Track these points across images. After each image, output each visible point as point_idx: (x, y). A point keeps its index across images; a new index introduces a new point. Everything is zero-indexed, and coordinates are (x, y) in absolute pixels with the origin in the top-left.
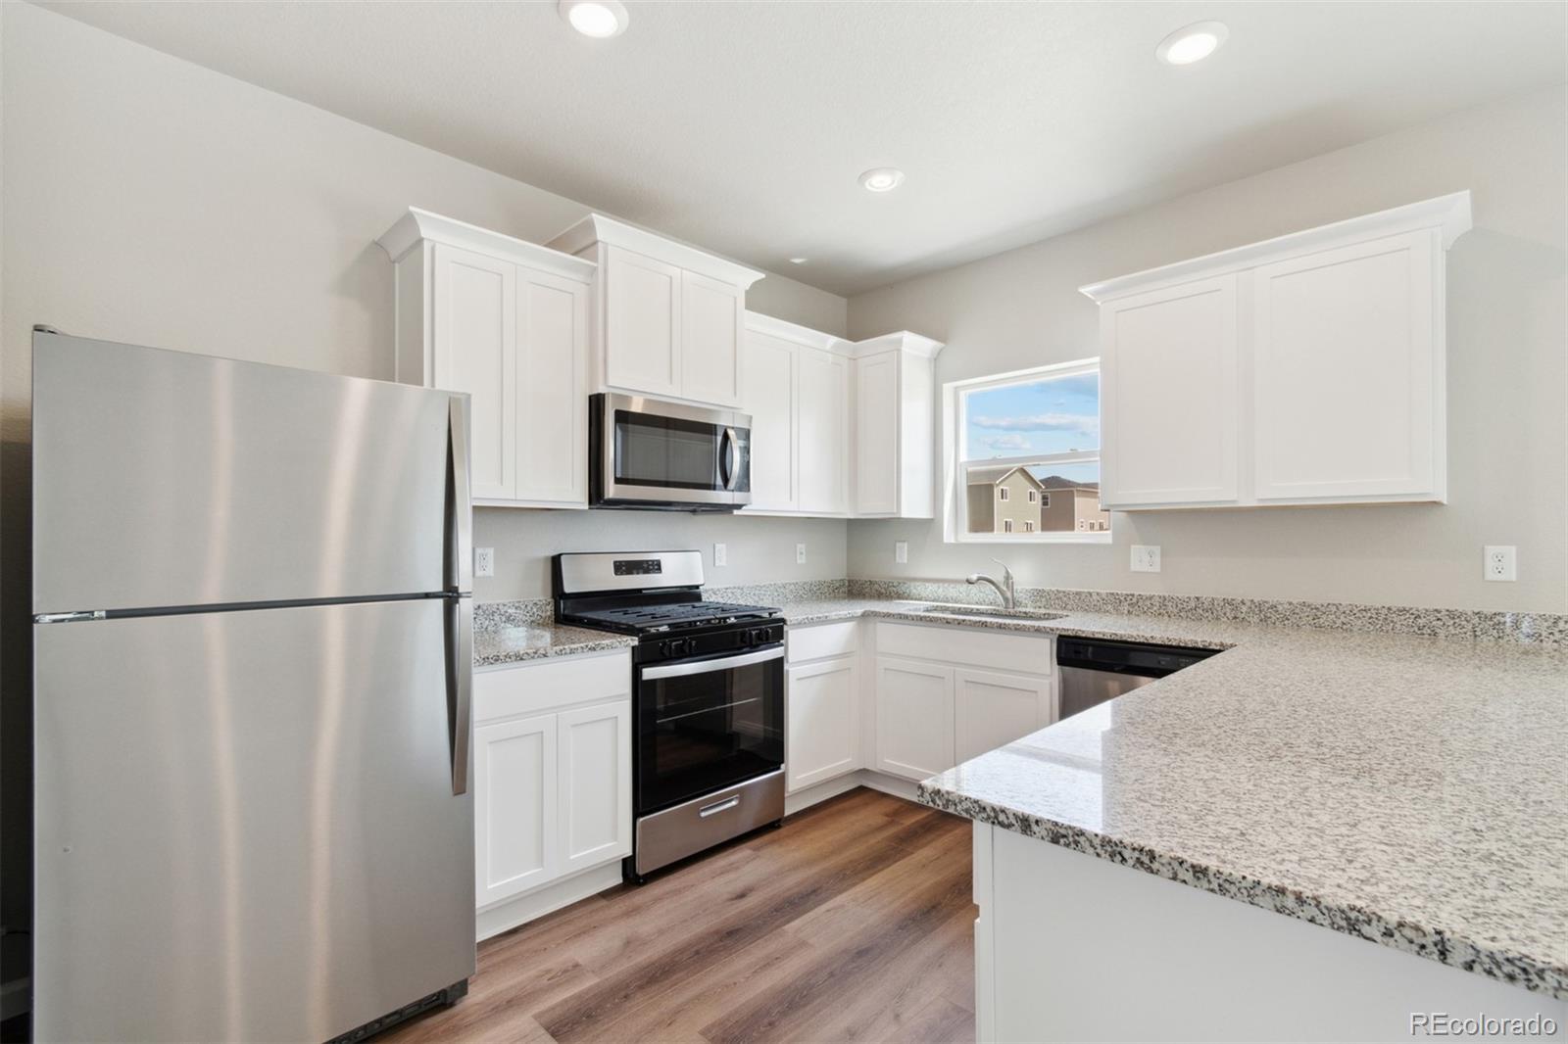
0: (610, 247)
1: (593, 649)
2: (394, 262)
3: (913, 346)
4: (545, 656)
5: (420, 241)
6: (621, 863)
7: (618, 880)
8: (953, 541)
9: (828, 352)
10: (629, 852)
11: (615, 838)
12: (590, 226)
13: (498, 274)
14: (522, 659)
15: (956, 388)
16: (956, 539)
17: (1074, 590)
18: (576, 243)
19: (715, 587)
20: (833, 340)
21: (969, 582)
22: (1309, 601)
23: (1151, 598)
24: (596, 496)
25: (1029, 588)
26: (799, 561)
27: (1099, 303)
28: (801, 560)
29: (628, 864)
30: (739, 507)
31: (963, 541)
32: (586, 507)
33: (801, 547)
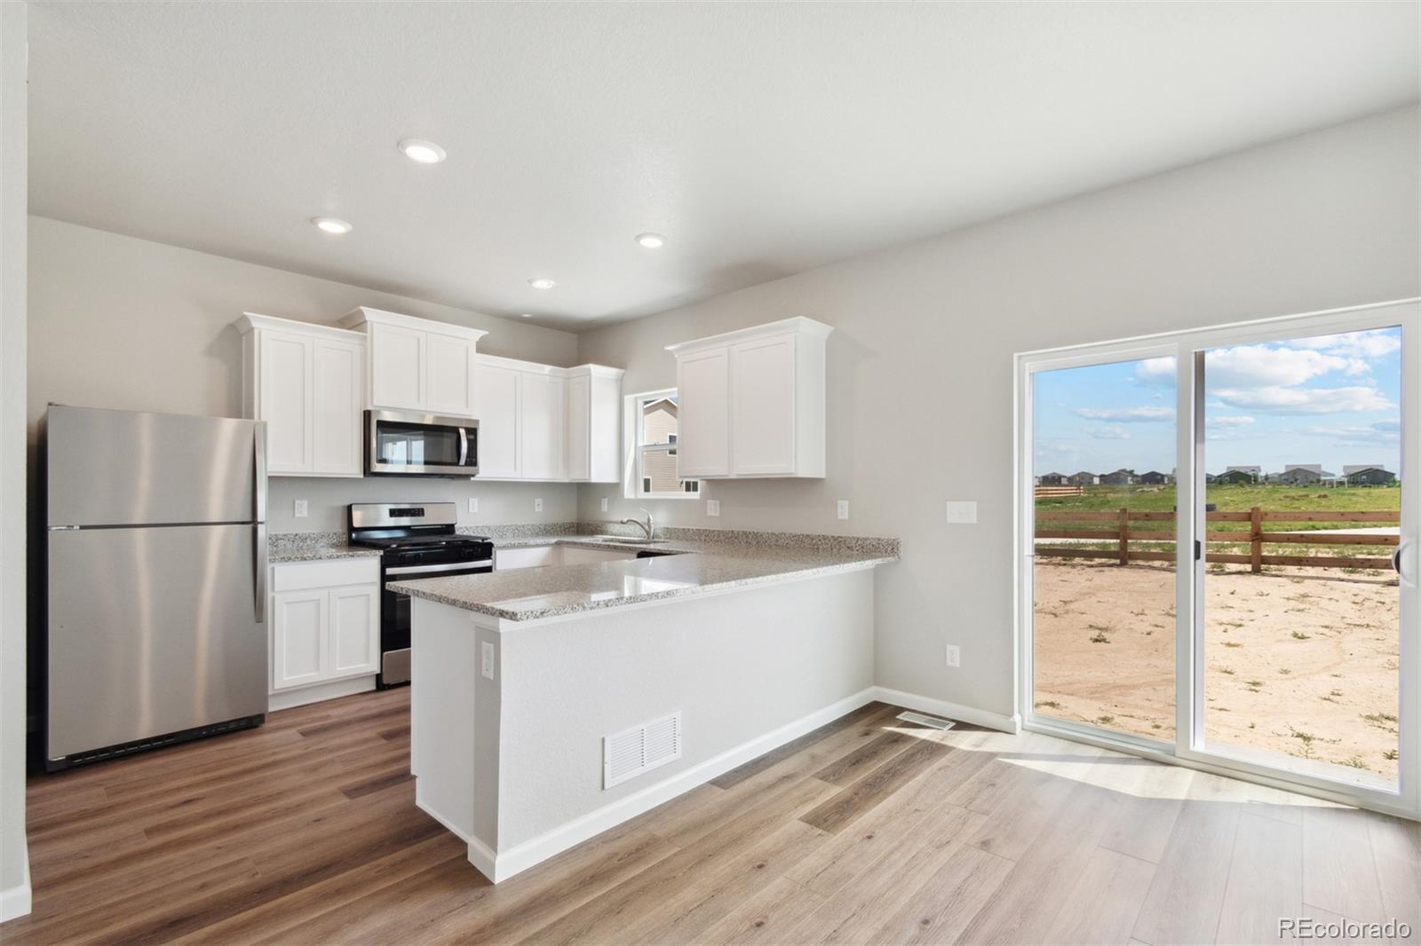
0: (375, 324)
1: (352, 556)
2: (242, 335)
3: (599, 374)
4: (320, 558)
5: (253, 329)
6: (375, 677)
7: (373, 687)
8: (633, 497)
9: (546, 375)
10: (379, 672)
11: (367, 660)
12: (361, 313)
13: (300, 344)
14: (305, 559)
15: (636, 398)
16: (636, 496)
17: (682, 527)
18: (351, 322)
19: (468, 525)
20: (548, 368)
21: (622, 523)
22: (775, 532)
23: (714, 531)
24: (367, 471)
25: (662, 526)
26: (536, 510)
27: (676, 356)
28: (539, 509)
29: (379, 677)
30: (473, 476)
31: (639, 497)
32: (362, 476)
33: (539, 501)
